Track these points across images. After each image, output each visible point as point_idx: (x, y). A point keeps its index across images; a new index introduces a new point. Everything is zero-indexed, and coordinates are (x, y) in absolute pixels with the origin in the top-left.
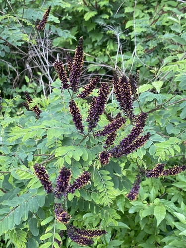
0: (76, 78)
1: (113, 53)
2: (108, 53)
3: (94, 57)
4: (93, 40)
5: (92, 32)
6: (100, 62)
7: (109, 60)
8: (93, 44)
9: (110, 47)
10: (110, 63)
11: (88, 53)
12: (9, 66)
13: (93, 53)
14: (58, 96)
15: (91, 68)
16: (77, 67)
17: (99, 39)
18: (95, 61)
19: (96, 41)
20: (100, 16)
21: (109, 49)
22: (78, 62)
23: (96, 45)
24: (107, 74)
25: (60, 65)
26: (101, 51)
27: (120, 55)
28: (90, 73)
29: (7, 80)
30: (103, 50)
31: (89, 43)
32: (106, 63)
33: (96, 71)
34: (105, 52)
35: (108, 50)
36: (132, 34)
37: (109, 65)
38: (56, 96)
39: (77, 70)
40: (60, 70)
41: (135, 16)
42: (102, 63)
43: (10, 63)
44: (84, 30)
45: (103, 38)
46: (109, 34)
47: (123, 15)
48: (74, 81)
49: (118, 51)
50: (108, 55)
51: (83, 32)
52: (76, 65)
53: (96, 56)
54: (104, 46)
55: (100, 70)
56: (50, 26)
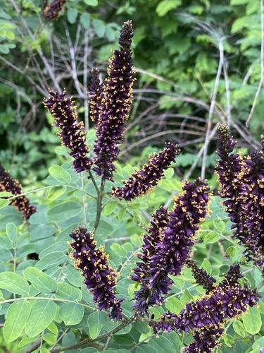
0: (110, 143)
1: (208, 77)
2: (198, 75)
3: (171, 83)
4: (172, 52)
5: (171, 37)
6: (182, 93)
7: (200, 89)
8: (172, 58)
9: (203, 65)
10: (200, 94)
11: (162, 75)
12: (21, 93)
13: (171, 75)
14: (61, 187)
15: (165, 102)
16: (113, 113)
17: (182, 50)
18: (173, 89)
19: (176, 54)
20: (186, 9)
21: (201, 69)
22: (114, 98)
23: (176, 60)
24: (195, 115)
25: (64, 104)
26: (185, 71)
27: (222, 81)
28: (163, 111)
29: (15, 118)
30: (190, 70)
31: (164, 57)
32: (193, 95)
33: (175, 109)
34: (191, 75)
35: (198, 70)
36: (244, 43)
37: (199, 98)
38: (56, 189)
39: (113, 122)
40: (63, 118)
41: (249, 11)
42: (185, 95)
43: (23, 89)
44: (155, 33)
45: (191, 49)
46: (201, 42)
47: (229, 9)
48: (104, 150)
49: (219, 72)
50: (198, 81)
51: (154, 38)
52: (110, 106)
53: (176, 81)
54: (190, 62)
55: (182, 106)
56: (79, 15)
